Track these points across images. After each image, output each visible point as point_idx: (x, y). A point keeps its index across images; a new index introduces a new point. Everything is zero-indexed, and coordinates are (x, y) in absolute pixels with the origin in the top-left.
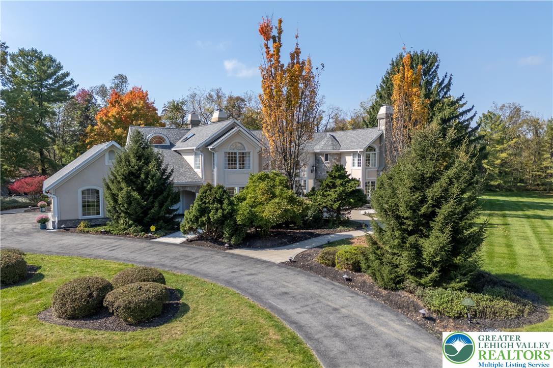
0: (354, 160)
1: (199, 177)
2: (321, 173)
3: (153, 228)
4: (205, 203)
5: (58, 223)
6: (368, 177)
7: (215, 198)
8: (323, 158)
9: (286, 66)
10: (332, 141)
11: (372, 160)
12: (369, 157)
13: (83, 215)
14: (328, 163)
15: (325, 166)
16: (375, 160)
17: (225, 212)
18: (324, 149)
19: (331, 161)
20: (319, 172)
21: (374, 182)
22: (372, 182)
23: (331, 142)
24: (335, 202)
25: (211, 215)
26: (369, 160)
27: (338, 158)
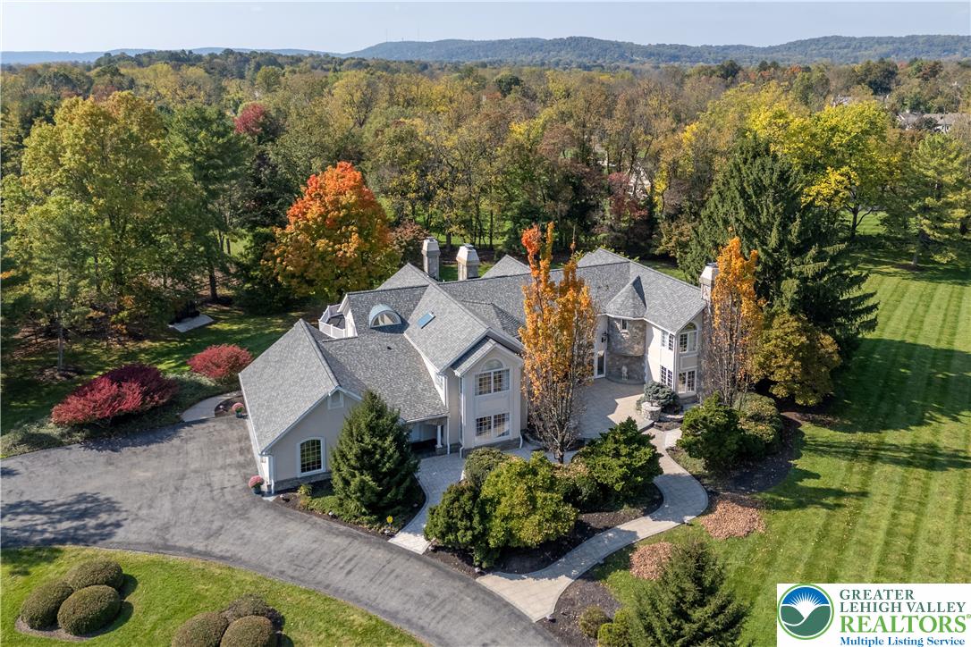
0: (663, 337)
1: (442, 404)
2: (616, 345)
3: (390, 519)
4: (452, 517)
5: (275, 487)
6: (683, 367)
7: (464, 511)
8: (619, 326)
9: (557, 284)
10: (633, 299)
11: (690, 342)
12: (686, 339)
13: (303, 471)
14: (627, 333)
15: (622, 337)
16: (695, 341)
17: (476, 533)
18: (620, 315)
19: (630, 331)
20: (613, 344)
21: (693, 372)
22: (689, 373)
23: (631, 300)
24: (617, 481)
25: (459, 534)
26: (685, 343)
27: (641, 326)
